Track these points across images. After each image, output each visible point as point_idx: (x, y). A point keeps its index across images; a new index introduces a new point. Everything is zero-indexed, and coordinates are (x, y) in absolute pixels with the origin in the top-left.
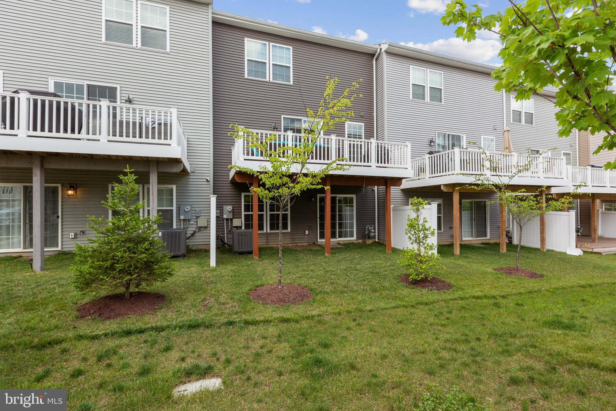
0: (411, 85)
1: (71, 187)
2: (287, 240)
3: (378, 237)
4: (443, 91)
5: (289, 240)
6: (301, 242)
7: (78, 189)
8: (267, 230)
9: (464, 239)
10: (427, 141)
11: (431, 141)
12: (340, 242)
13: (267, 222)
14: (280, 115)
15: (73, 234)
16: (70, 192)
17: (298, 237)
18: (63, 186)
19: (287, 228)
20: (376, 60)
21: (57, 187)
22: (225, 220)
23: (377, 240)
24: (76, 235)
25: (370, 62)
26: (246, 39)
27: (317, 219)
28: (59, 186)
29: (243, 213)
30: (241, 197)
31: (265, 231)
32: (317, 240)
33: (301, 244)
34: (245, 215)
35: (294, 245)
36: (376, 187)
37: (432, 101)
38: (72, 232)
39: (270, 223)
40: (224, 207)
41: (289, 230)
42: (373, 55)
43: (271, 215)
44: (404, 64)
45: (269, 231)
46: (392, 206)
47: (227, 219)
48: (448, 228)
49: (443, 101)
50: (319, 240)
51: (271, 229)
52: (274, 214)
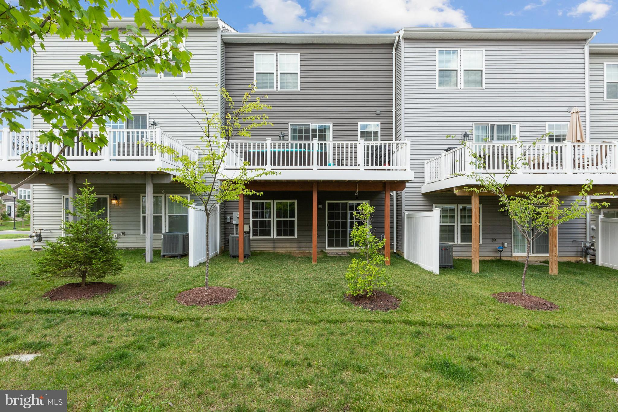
0: (437, 72)
1: (116, 198)
2: (294, 246)
3: (397, 248)
4: (484, 72)
5: (296, 246)
6: (308, 249)
7: (120, 199)
8: (274, 236)
9: (514, 254)
10: (460, 136)
11: (465, 134)
12: (351, 251)
13: (274, 228)
14: (287, 122)
15: (116, 234)
16: (114, 202)
17: (305, 244)
18: (110, 197)
19: (293, 235)
20: (396, 49)
21: (106, 198)
22: (235, 226)
23: (395, 251)
24: (118, 235)
25: (390, 52)
26: (255, 54)
27: (325, 226)
28: (108, 196)
29: (251, 219)
30: (249, 204)
31: (272, 237)
32: (325, 248)
33: (308, 251)
34: (253, 221)
35: (301, 251)
36: (395, 192)
37: (466, 86)
38: (115, 233)
39: (277, 230)
40: (234, 213)
41: (296, 237)
42: (392, 45)
43: (277, 221)
44: (428, 49)
45: (275, 237)
46: (406, 213)
47: (237, 225)
48: (491, 240)
49: (484, 85)
50: (327, 248)
51: (278, 235)
52: (281, 221)
